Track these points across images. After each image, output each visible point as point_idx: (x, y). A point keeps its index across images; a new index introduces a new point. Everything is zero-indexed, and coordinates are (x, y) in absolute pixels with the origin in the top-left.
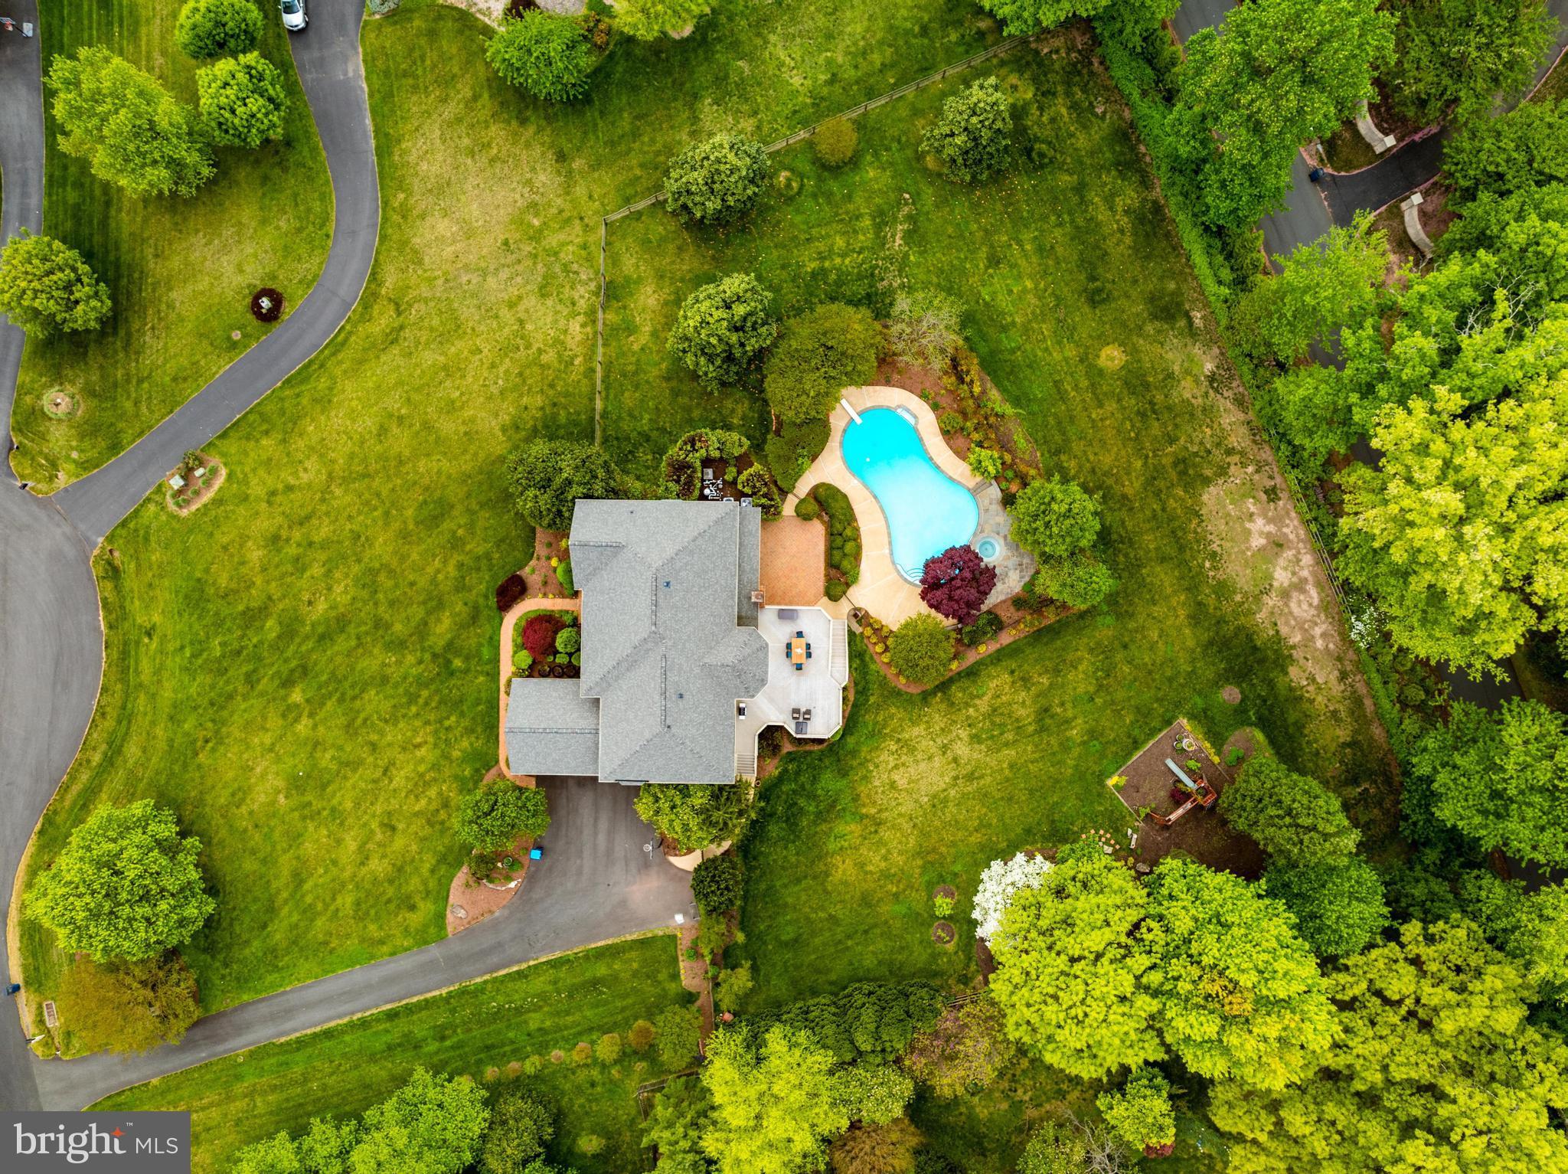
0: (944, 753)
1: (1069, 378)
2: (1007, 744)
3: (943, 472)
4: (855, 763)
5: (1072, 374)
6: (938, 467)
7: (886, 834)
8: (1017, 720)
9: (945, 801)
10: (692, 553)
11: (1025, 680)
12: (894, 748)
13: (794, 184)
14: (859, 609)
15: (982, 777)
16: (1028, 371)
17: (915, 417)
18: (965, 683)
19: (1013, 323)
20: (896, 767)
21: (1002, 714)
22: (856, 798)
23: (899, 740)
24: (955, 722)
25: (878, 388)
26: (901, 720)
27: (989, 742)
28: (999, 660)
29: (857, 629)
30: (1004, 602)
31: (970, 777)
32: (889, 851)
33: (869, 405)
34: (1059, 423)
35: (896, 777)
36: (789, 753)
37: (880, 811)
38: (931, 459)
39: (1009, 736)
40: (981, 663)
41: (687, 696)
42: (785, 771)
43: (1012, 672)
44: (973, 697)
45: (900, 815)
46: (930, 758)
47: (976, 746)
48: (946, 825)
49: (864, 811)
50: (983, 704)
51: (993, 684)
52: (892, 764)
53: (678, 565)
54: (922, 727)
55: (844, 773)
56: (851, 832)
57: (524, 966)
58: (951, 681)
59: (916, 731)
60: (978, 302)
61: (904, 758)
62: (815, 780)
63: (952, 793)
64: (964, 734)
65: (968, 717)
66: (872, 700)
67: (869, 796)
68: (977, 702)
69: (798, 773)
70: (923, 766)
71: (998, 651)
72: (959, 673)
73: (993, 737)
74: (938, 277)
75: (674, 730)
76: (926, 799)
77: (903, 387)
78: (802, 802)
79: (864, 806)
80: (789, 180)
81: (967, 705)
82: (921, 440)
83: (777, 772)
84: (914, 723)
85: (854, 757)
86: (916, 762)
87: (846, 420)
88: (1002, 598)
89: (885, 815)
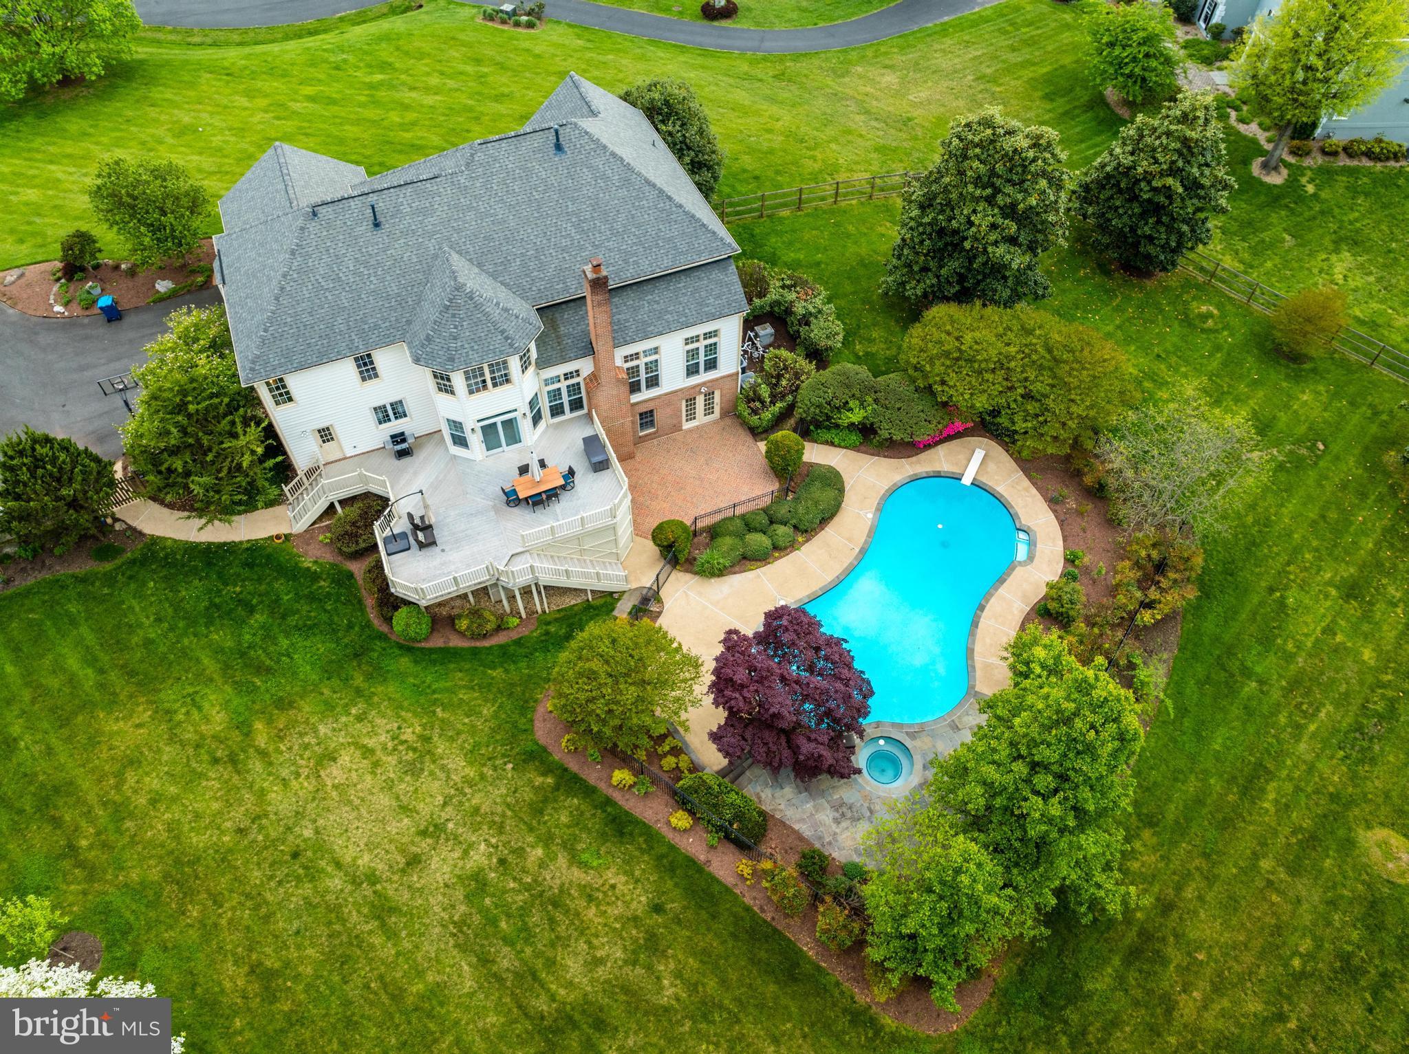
0: (424, 833)
1: (1289, 787)
2: (485, 961)
3: (972, 633)
4: (359, 680)
5: (1298, 789)
6: (975, 624)
7: (214, 780)
8: (551, 963)
9: (313, 876)
10: (626, 183)
11: (653, 945)
12: (408, 735)
13: (1210, 322)
14: (659, 601)
15: (391, 934)
16: (1235, 711)
17: (1031, 558)
18: (595, 821)
19: (1289, 658)
20: (367, 752)
21: (552, 921)
22: (283, 704)
23: (426, 739)
24: (501, 829)
25: (1034, 491)
26: (473, 730)
27: (477, 919)
28: (672, 869)
29: (623, 610)
30: (800, 837)
31: (382, 911)
32: (175, 799)
33: (1001, 489)
34: (1199, 801)
35: (345, 758)
36: (351, 576)
37: (263, 754)
38: (981, 608)
39: (506, 960)
40: (650, 835)
41: (380, 237)
42: (315, 577)
43: (657, 909)
44: (569, 847)
45: (262, 793)
46: (405, 809)
47: (459, 894)
48: (254, 898)
49: (259, 726)
50: (561, 872)
51: (612, 876)
52: (370, 743)
53: (598, 162)
54: (471, 772)
55: (332, 670)
56: (207, 720)
58: (588, 791)
59: (460, 766)
60: (1271, 590)
61: (392, 760)
62: (307, 629)
63: (336, 882)
64: (480, 857)
65: (520, 852)
66: (497, 673)
67: (292, 724)
68: (562, 860)
69: (312, 598)
70: (384, 800)
71: (691, 862)
72: (609, 801)
73: (494, 922)
74: (1256, 522)
75: (313, 226)
76: (308, 833)
77: (1062, 523)
78: (259, 618)
79: (270, 722)
80: (1209, 316)
81: (547, 840)
82: (1001, 581)
83: (307, 563)
84: (472, 755)
85: (369, 677)
86: (389, 786)
87: (956, 470)
88: (805, 829)
89: (257, 766)
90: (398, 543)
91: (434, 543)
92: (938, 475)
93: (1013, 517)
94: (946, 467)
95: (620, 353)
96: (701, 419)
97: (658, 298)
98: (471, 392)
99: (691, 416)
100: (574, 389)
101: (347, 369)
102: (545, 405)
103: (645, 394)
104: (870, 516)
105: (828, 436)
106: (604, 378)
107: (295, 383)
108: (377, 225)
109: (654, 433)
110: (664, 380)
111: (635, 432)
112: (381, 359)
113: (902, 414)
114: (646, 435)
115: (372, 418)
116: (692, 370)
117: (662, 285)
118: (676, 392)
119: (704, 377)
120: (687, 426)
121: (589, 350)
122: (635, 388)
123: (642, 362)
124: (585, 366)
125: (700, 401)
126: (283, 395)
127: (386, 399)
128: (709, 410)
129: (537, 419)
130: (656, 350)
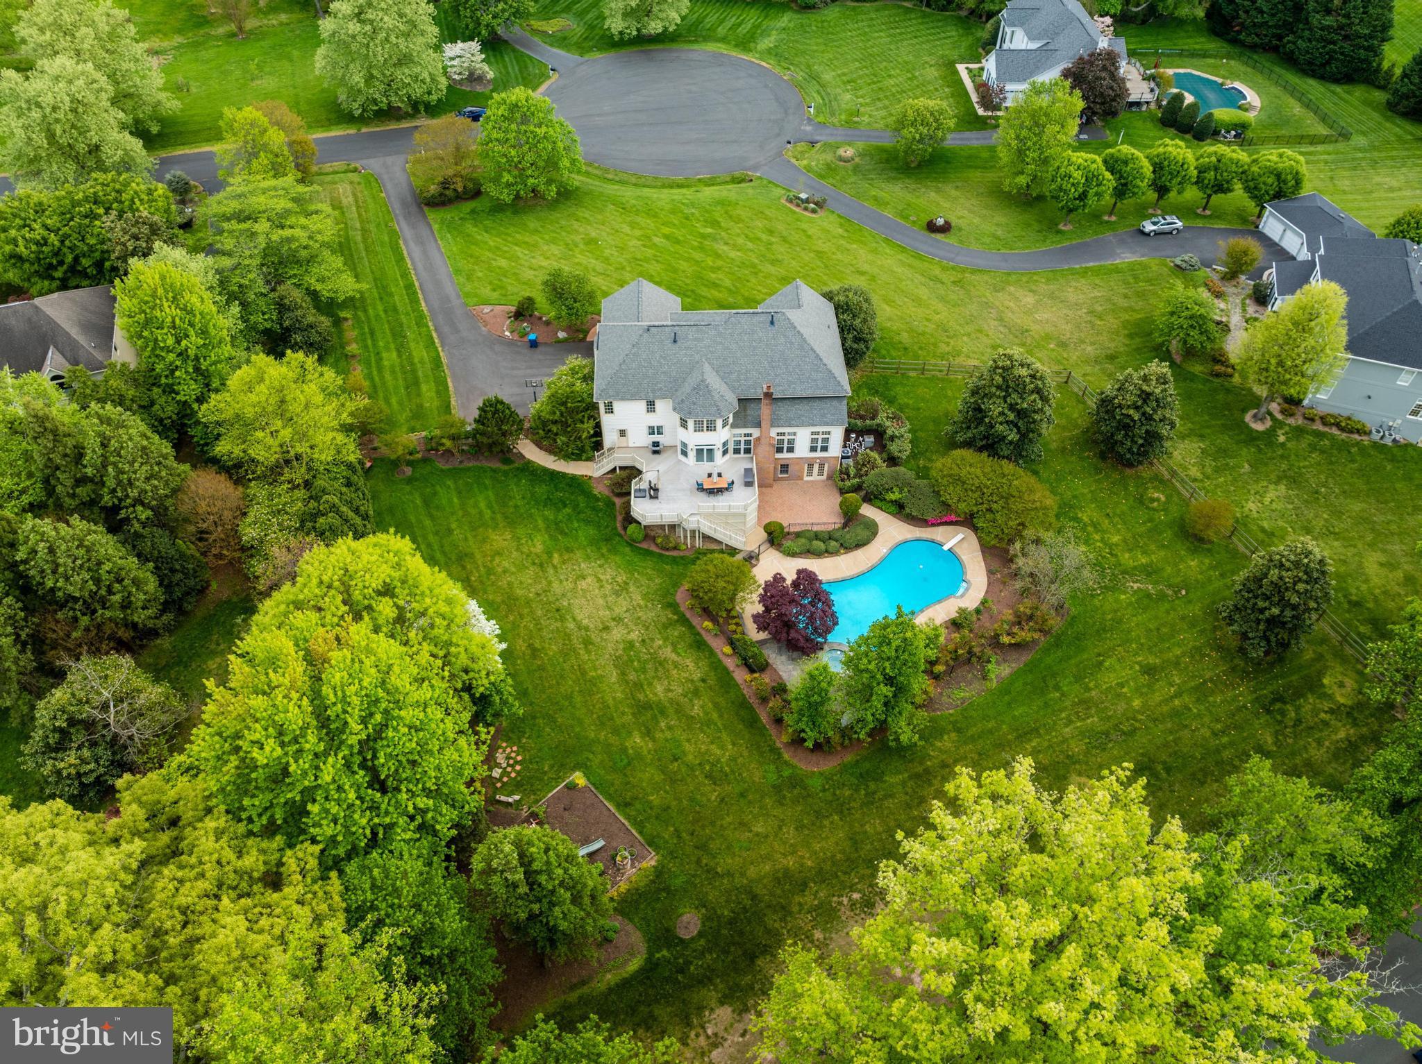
0: (614, 619)
1: (1046, 744)
2: (623, 674)
4: (604, 550)
5: (1050, 746)
7: (531, 571)
8: (650, 684)
9: (562, 619)
10: (801, 347)
11: (696, 693)
12: (619, 579)
13: (1155, 504)
14: (758, 559)
15: (589, 652)
16: (1040, 703)
17: (962, 596)
18: (689, 639)
19: (1088, 689)
20: (599, 580)
21: (656, 669)
22: (569, 550)
23: (626, 583)
24: (647, 629)
25: (982, 564)
26: (648, 587)
27: (625, 658)
28: (716, 669)
29: (738, 557)
30: (780, 677)
31: (587, 642)
32: (513, 573)
33: (964, 558)
34: (991, 732)
35: (589, 580)
36: (614, 504)
37: (555, 567)
39: (632, 676)
40: (712, 653)
41: (675, 348)
42: (598, 500)
43: (703, 681)
44: (674, 645)
45: (550, 583)
46: (609, 608)
47: (621, 646)
48: (537, 622)
49: (556, 555)
50: (668, 652)
51: (688, 662)
52: (602, 577)
54: (642, 603)
55: (593, 542)
56: (534, 546)
57: (438, 345)
58: (691, 627)
59: (638, 599)
60: (1099, 655)
61: (609, 587)
62: (588, 522)
63: (571, 625)
64: (634, 636)
65: (652, 640)
66: (668, 567)
67: (569, 559)
68: (669, 649)
69: (594, 509)
70: (601, 601)
71: (726, 669)
72: (699, 634)
73: (632, 661)
74: (1112, 619)
75: (646, 335)
76: (565, 604)
77: (989, 584)
78: (568, 510)
79: (561, 555)
80: (1158, 500)
81: (666, 639)
82: (940, 602)
83: (596, 492)
84: (645, 596)
85: (609, 551)
86: (605, 596)
87: (943, 541)
88: (784, 676)
89: (551, 571)
90: (641, 493)
91: (657, 498)
92: (932, 541)
93: (964, 573)
94: (939, 538)
95: (773, 432)
96: (815, 476)
97: (802, 408)
98: (695, 431)
99: (810, 473)
100: (748, 443)
101: (642, 405)
102: (731, 447)
103: (785, 455)
104: (885, 550)
105: (880, 504)
106: (763, 441)
107: (617, 406)
108: (675, 341)
109: (787, 477)
110: (796, 449)
111: (775, 473)
112: (659, 404)
113: (920, 503)
114: (783, 477)
115: (646, 431)
116: (813, 449)
117: (805, 402)
118: (803, 458)
119: (819, 454)
120: (806, 478)
121: (758, 425)
122: (780, 450)
123: (786, 438)
124: (756, 433)
125: (816, 467)
126: (609, 409)
127: (655, 424)
128: (821, 473)
129: (725, 452)
130: (795, 434)
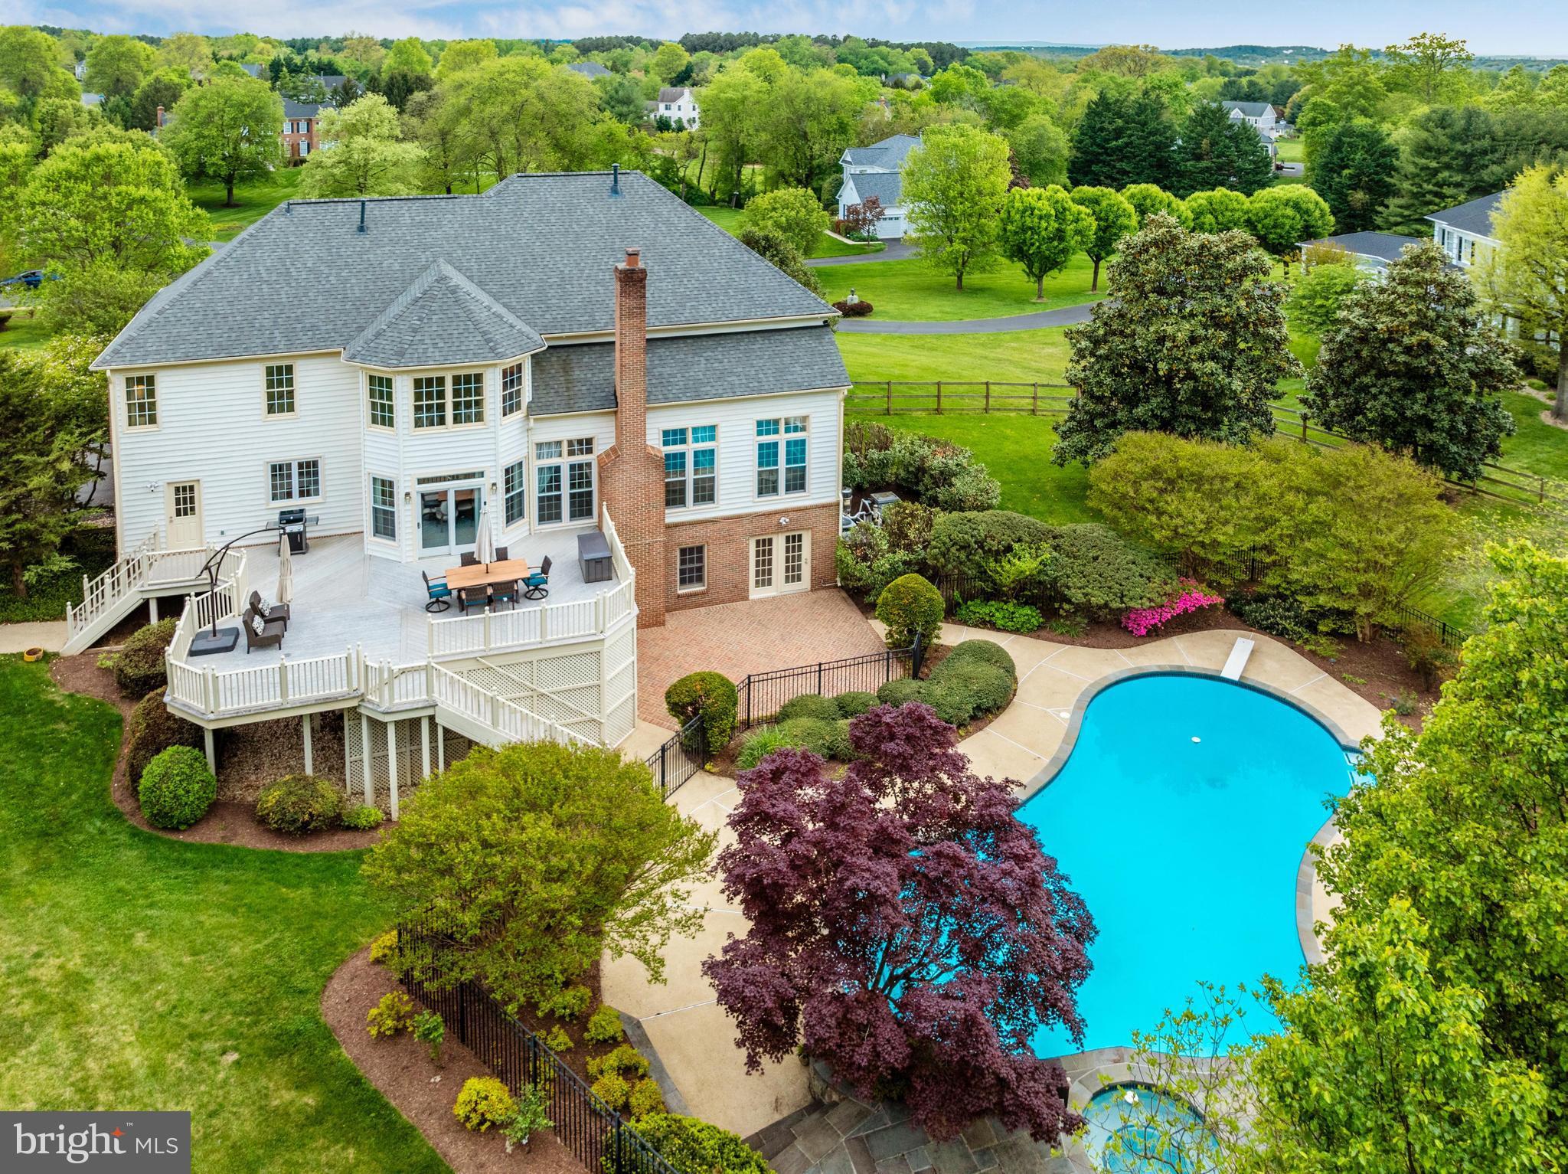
33: (1296, 692)
41: (365, 241)
87: (1206, 665)
94: (1189, 662)
95: (657, 424)
96: (779, 586)
97: (724, 358)
98: (418, 423)
99: (764, 576)
100: (580, 474)
101: (251, 381)
102: (532, 491)
103: (690, 512)
104: (1066, 715)
105: (984, 610)
106: (627, 453)
107: (167, 386)
108: (361, 229)
109: (703, 593)
110: (721, 490)
111: (669, 584)
112: (308, 378)
113: (1100, 565)
114: (690, 595)
115: (264, 481)
116: (767, 486)
118: (739, 517)
119: (783, 500)
120: (756, 593)
121: (610, 402)
122: (674, 496)
123: (690, 448)
124: (601, 431)
125: (779, 545)
127: (294, 453)
128: (793, 573)
129: (514, 510)
130: (710, 432)
